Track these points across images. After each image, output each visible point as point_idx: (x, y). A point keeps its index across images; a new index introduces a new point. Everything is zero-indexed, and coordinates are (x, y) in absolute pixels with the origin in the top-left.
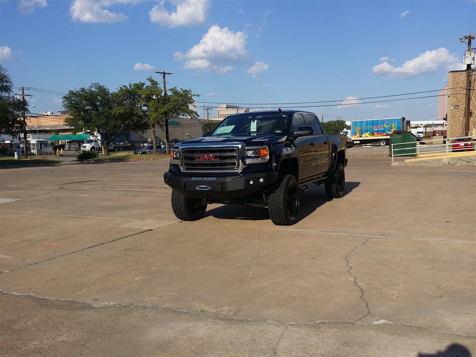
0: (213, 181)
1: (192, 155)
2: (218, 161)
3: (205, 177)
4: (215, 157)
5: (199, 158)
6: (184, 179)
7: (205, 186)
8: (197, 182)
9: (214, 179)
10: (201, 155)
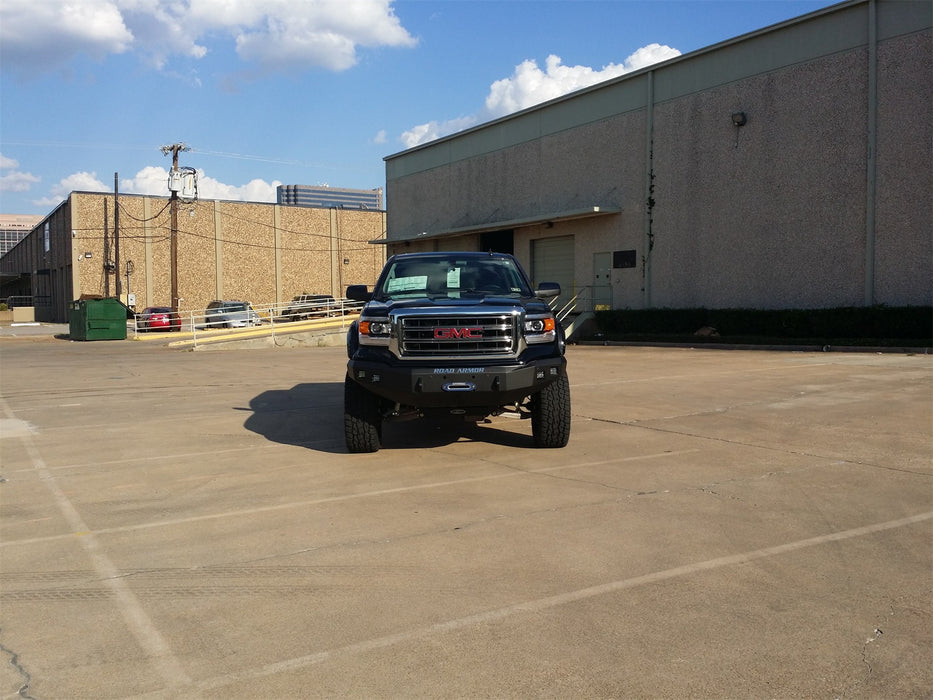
0: (480, 374)
1: (427, 329)
2: (480, 339)
3: (462, 367)
4: (473, 333)
5: (440, 333)
6: (417, 373)
7: (463, 384)
8: (445, 377)
9: (481, 370)
10: (446, 329)
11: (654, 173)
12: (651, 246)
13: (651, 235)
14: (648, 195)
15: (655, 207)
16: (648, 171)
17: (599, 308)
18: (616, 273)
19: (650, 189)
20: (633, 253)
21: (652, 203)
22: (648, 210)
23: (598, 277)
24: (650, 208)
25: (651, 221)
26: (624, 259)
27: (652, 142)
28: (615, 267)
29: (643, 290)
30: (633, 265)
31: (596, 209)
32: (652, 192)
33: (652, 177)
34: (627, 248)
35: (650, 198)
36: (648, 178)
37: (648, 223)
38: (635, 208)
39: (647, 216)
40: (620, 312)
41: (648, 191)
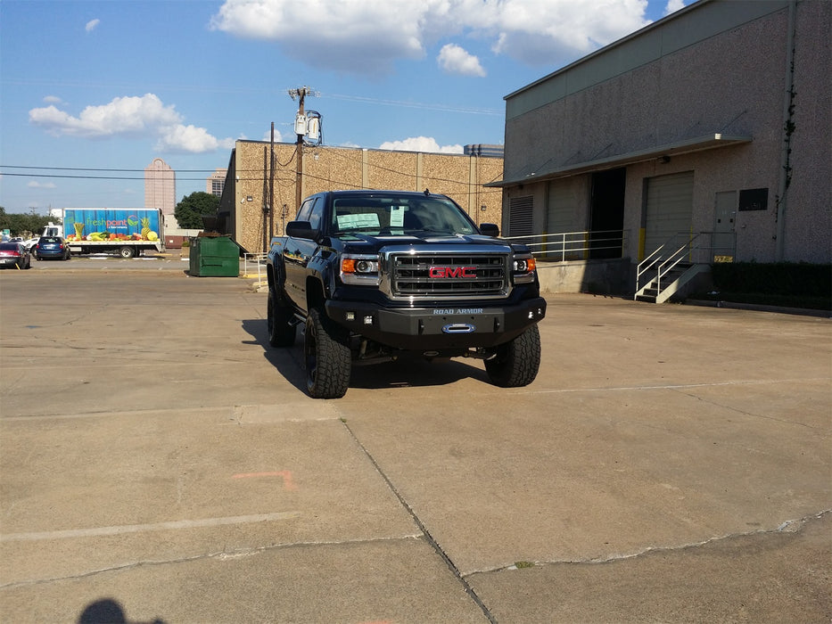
11: (796, 89)
12: (788, 183)
13: (788, 169)
14: (786, 119)
15: (795, 134)
16: (788, 88)
17: (719, 259)
18: (742, 217)
19: (790, 110)
20: (764, 192)
21: (790, 127)
22: (786, 137)
23: (719, 221)
24: (788, 134)
25: (789, 151)
26: (753, 200)
27: (794, 51)
28: (741, 209)
29: (775, 238)
30: (764, 206)
31: (718, 136)
32: (791, 114)
33: (793, 95)
34: (757, 185)
35: (788, 122)
36: (787, 96)
37: (784, 153)
38: (769, 136)
39: (784, 145)
40: (742, 265)
41: (786, 113)
